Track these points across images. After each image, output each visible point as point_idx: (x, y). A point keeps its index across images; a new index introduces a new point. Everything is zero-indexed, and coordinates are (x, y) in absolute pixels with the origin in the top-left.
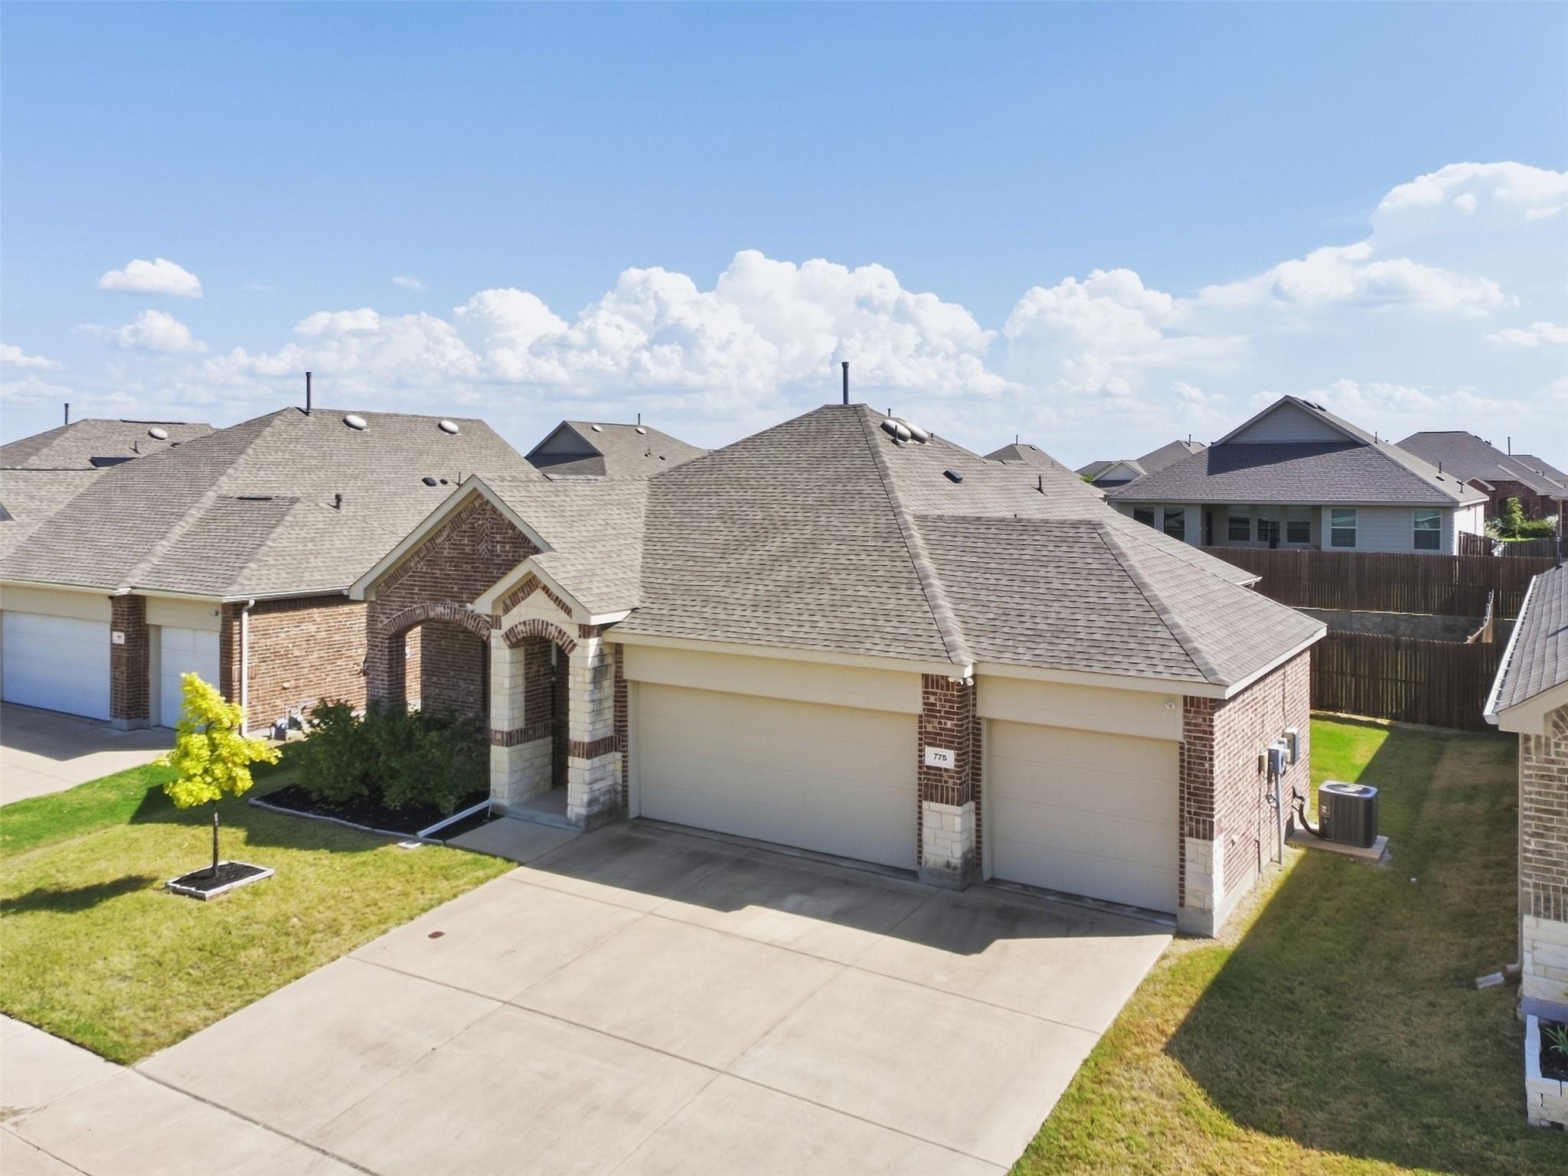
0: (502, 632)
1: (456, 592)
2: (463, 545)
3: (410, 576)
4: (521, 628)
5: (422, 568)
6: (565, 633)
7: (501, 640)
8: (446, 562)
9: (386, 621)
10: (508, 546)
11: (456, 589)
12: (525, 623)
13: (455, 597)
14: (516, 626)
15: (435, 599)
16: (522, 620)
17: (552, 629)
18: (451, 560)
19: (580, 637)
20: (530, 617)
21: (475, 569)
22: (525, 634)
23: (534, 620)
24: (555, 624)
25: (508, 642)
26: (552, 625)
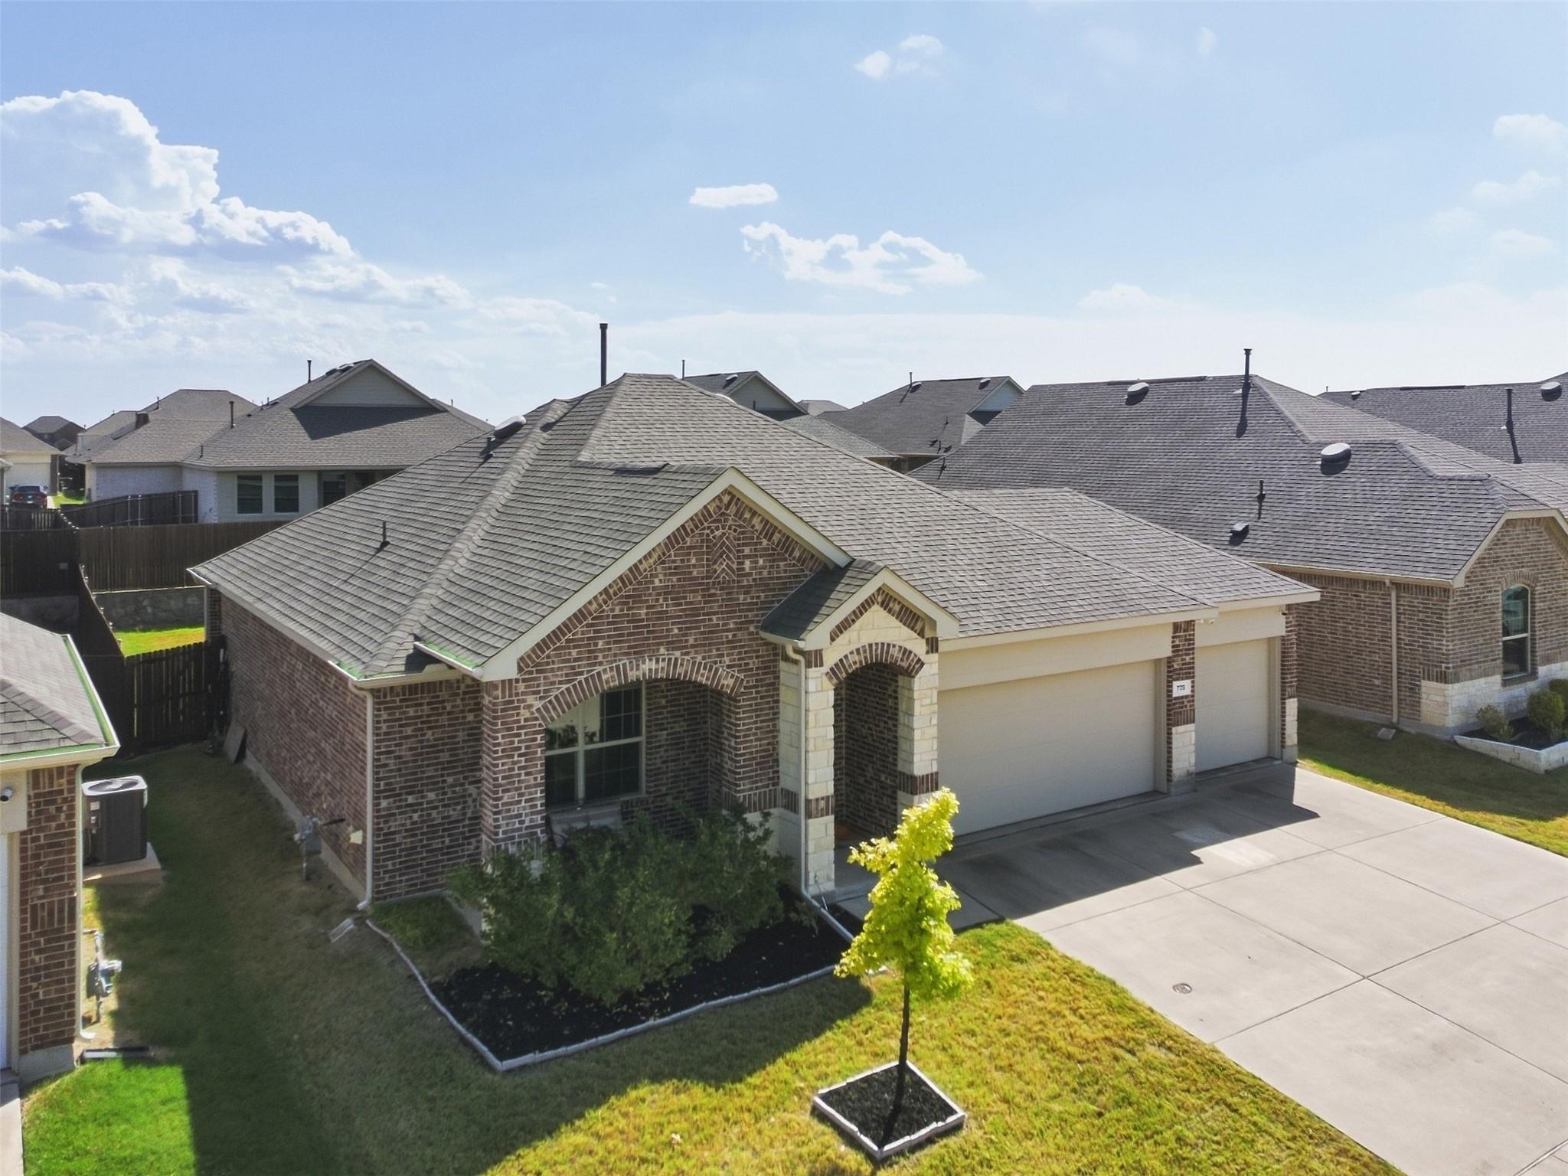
0: (826, 669)
1: (676, 635)
2: (688, 567)
3: (588, 625)
4: (851, 659)
5: (613, 610)
6: (910, 652)
7: (825, 678)
8: (659, 594)
9: (538, 704)
10: (761, 562)
11: (676, 631)
12: (858, 650)
13: (673, 642)
14: (846, 657)
15: (637, 652)
16: (853, 647)
17: (895, 652)
18: (666, 592)
19: (927, 653)
20: (866, 640)
21: (709, 598)
22: (858, 665)
23: (870, 645)
24: (898, 644)
25: (835, 681)
26: (894, 646)
